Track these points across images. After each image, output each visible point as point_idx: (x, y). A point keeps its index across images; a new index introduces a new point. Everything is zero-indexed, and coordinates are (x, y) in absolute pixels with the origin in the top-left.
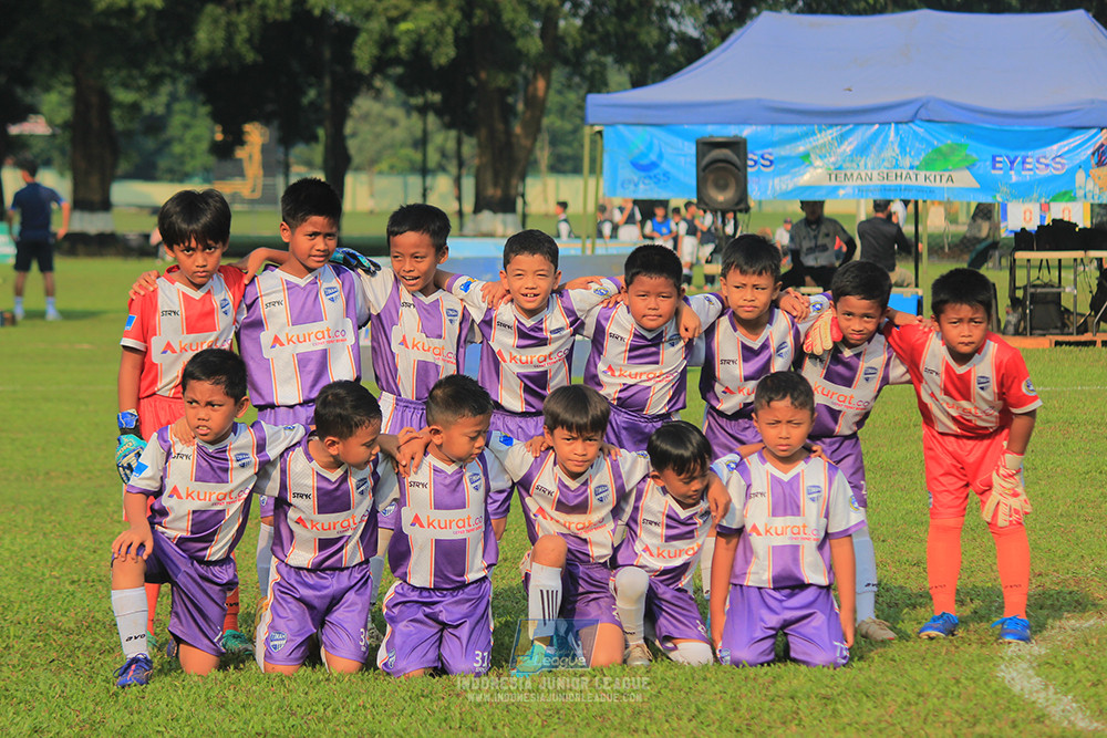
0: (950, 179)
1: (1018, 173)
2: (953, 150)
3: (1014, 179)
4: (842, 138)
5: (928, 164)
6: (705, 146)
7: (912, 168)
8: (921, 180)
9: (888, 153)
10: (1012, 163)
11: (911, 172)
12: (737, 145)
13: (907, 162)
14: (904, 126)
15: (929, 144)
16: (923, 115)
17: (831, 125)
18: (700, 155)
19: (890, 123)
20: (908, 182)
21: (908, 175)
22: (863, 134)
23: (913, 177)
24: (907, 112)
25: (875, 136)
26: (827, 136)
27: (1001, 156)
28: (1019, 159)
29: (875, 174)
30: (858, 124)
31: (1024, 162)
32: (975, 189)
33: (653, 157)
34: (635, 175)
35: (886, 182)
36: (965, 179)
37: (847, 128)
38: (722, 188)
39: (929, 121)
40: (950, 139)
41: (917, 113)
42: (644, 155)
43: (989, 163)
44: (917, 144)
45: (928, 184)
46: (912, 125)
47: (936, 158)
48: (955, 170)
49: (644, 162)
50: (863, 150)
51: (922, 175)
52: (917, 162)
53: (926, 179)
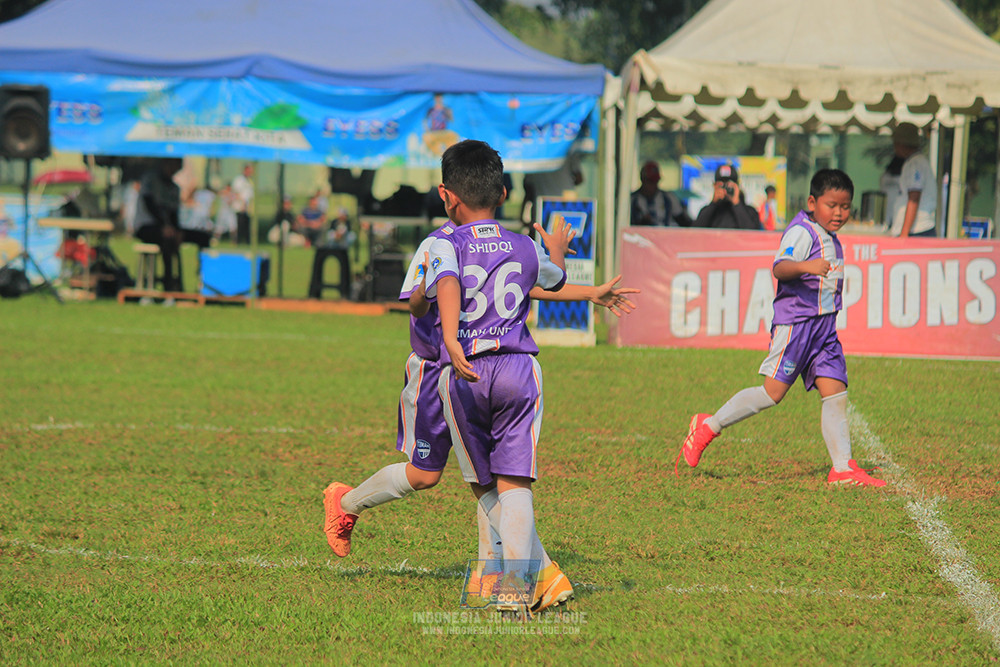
0: (281, 139)
2: (284, 109)
4: (171, 91)
5: (257, 124)
6: (9, 93)
7: (243, 125)
8: (250, 138)
9: (220, 109)
11: (243, 131)
12: (40, 95)
13: (236, 119)
14: (236, 84)
15: (260, 102)
16: (256, 70)
17: (159, 77)
18: (3, 102)
19: (216, 79)
20: (234, 141)
21: (238, 134)
22: (195, 90)
23: (244, 137)
24: (240, 68)
25: (205, 94)
27: (332, 117)
28: (352, 121)
29: (205, 130)
30: (188, 80)
31: (357, 124)
32: (308, 152)
35: (217, 140)
36: (297, 141)
37: (176, 82)
38: (24, 136)
39: (262, 78)
40: (282, 98)
41: (250, 69)
43: (321, 123)
44: (248, 102)
45: (260, 144)
46: (247, 84)
47: (267, 116)
48: (287, 128)
50: (196, 106)
51: (252, 134)
52: (248, 120)
53: (257, 137)
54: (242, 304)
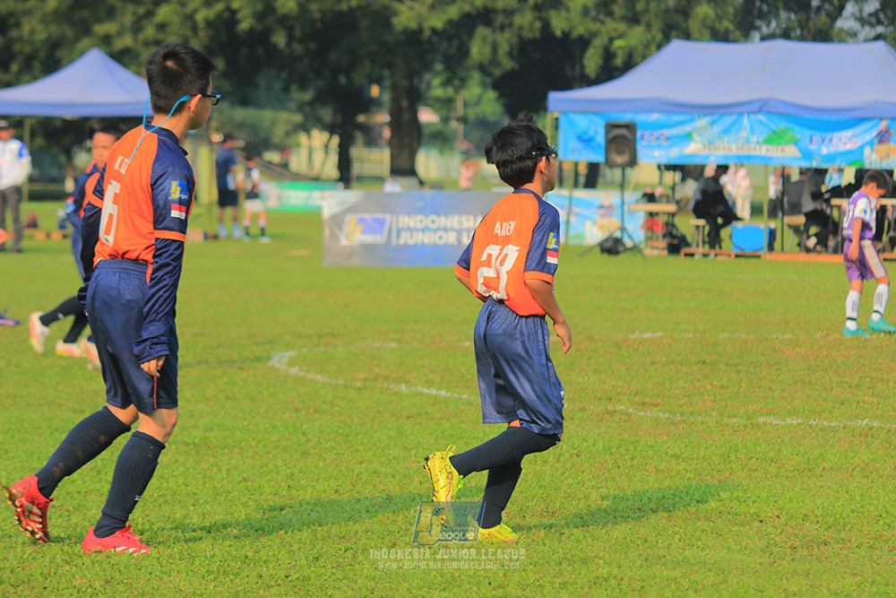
0: (783, 150)
1: (827, 147)
2: (785, 132)
3: (825, 151)
4: (713, 123)
5: (768, 141)
6: (611, 127)
7: (758, 143)
8: (763, 151)
9: (744, 134)
10: (823, 141)
11: (758, 147)
12: (631, 127)
13: (754, 139)
14: (753, 117)
15: (769, 128)
16: (766, 108)
17: (705, 115)
18: (607, 132)
19: (741, 114)
20: (753, 153)
21: (755, 149)
22: (728, 120)
23: (758, 150)
24: (757, 106)
25: (734, 123)
26: (702, 122)
27: (816, 136)
28: (828, 139)
29: (734, 147)
30: (723, 115)
31: (831, 140)
32: (798, 159)
33: (591, 133)
34: (579, 145)
35: (741, 153)
36: (792, 151)
37: (715, 118)
38: (620, 153)
39: (769, 113)
40: (782, 125)
41: (761, 107)
42: (585, 132)
43: (808, 140)
44: (762, 128)
45: (769, 154)
46: (762, 117)
47: (773, 138)
48: (785, 144)
49: (585, 137)
50: (727, 131)
51: (764, 148)
52: (761, 140)
53: (767, 150)
54: (759, 257)
